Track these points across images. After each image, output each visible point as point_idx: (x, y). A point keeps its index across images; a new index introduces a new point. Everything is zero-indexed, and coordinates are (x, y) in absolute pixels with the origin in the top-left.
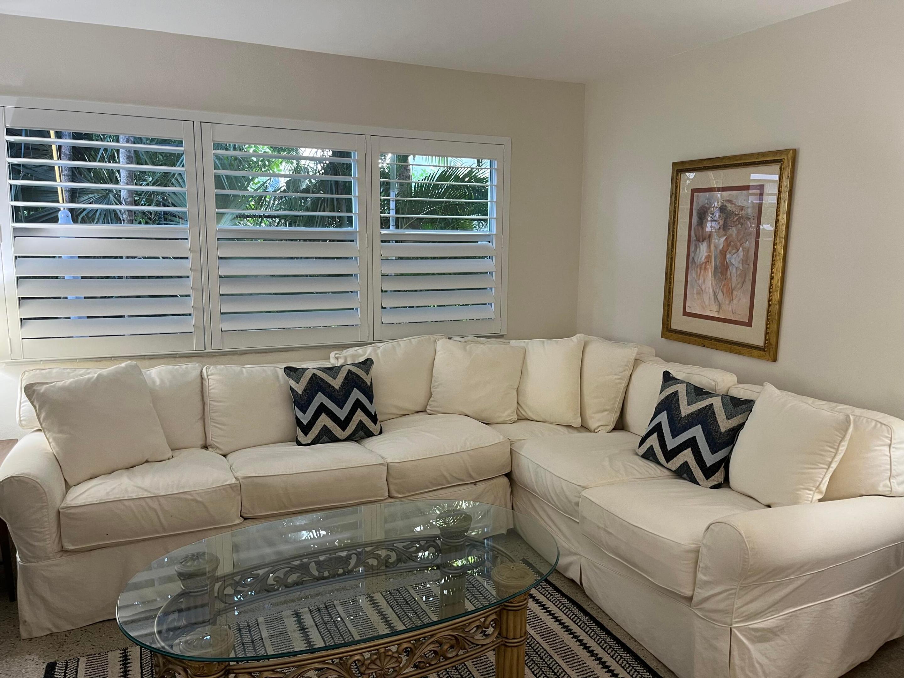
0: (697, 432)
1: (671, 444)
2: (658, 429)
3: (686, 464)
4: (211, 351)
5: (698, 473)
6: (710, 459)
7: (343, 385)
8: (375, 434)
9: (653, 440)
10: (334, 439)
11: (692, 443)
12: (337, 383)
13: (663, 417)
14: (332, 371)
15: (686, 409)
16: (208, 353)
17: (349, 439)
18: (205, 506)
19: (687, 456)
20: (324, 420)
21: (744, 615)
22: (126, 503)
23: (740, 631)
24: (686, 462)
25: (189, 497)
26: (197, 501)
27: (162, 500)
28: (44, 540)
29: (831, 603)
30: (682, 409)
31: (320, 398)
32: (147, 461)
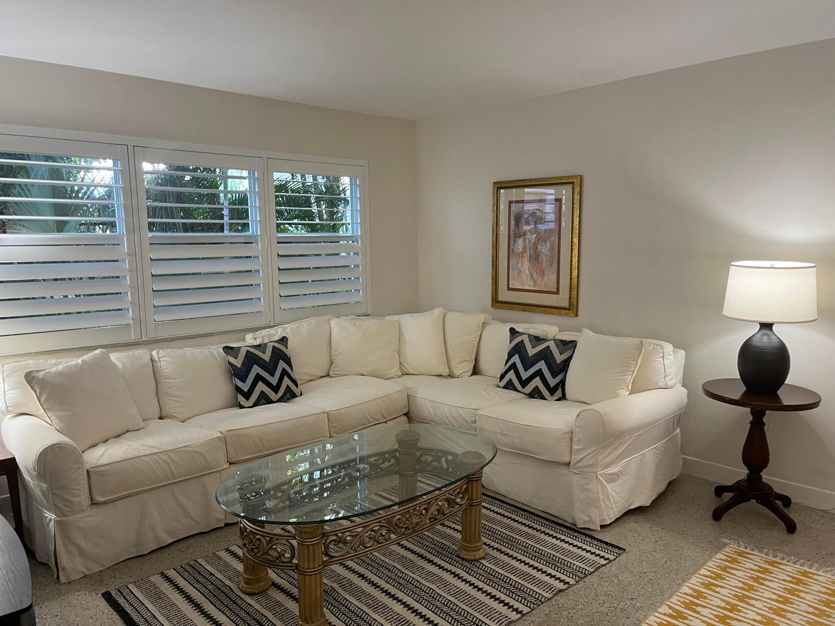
0: (542, 365)
1: (525, 375)
2: (514, 367)
3: (537, 387)
4: (147, 339)
5: (545, 392)
6: (552, 382)
7: (272, 358)
8: (298, 395)
9: (511, 375)
10: (269, 401)
11: (539, 373)
12: (267, 356)
13: (516, 359)
14: (261, 347)
15: (531, 351)
16: (144, 341)
17: (279, 401)
18: (203, 455)
19: (537, 382)
20: (261, 387)
21: (604, 465)
22: (144, 459)
23: (601, 476)
24: (537, 386)
25: (191, 449)
26: (197, 453)
27: (171, 454)
28: (80, 496)
29: (644, 454)
30: (528, 351)
31: (256, 370)
32: (128, 431)
